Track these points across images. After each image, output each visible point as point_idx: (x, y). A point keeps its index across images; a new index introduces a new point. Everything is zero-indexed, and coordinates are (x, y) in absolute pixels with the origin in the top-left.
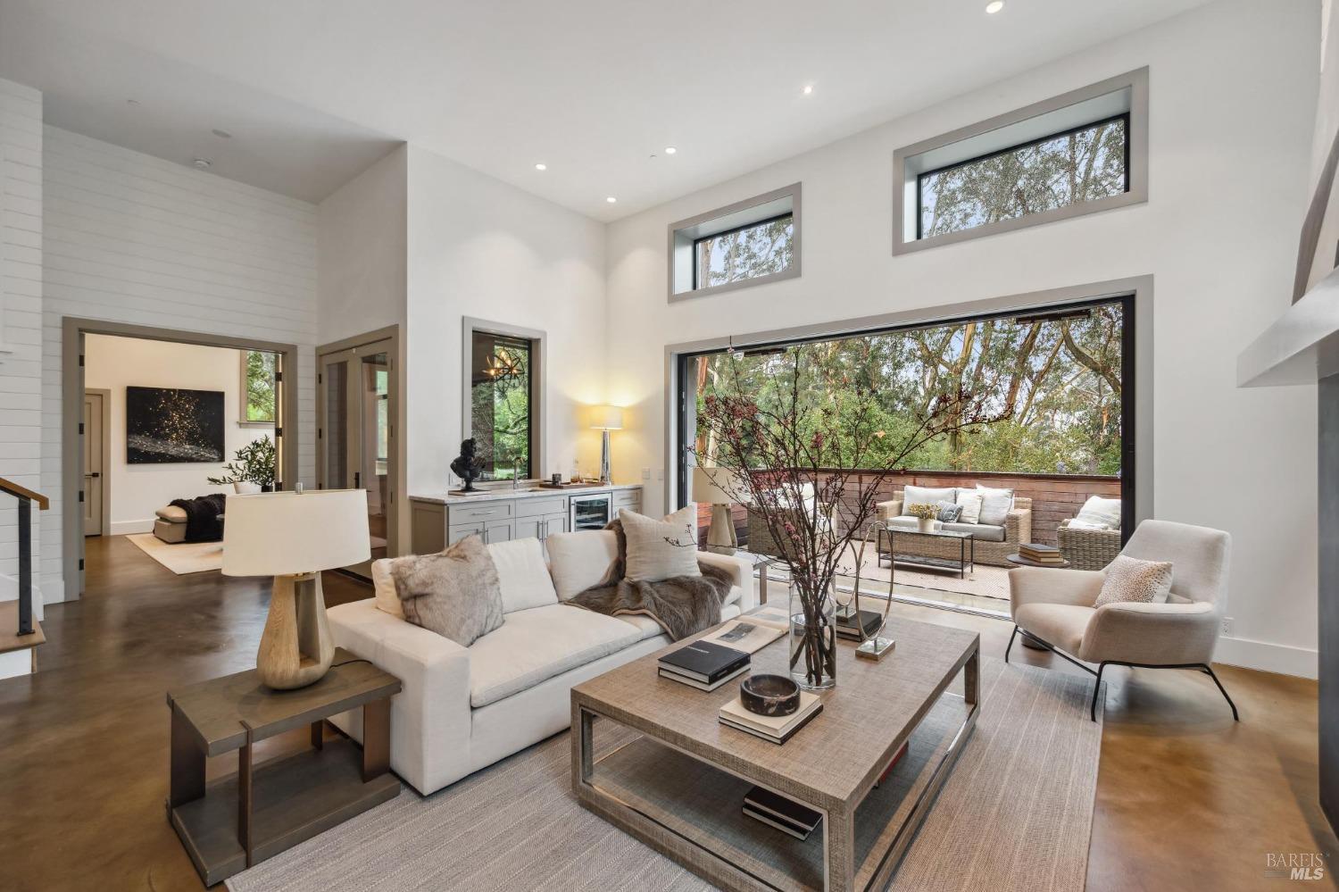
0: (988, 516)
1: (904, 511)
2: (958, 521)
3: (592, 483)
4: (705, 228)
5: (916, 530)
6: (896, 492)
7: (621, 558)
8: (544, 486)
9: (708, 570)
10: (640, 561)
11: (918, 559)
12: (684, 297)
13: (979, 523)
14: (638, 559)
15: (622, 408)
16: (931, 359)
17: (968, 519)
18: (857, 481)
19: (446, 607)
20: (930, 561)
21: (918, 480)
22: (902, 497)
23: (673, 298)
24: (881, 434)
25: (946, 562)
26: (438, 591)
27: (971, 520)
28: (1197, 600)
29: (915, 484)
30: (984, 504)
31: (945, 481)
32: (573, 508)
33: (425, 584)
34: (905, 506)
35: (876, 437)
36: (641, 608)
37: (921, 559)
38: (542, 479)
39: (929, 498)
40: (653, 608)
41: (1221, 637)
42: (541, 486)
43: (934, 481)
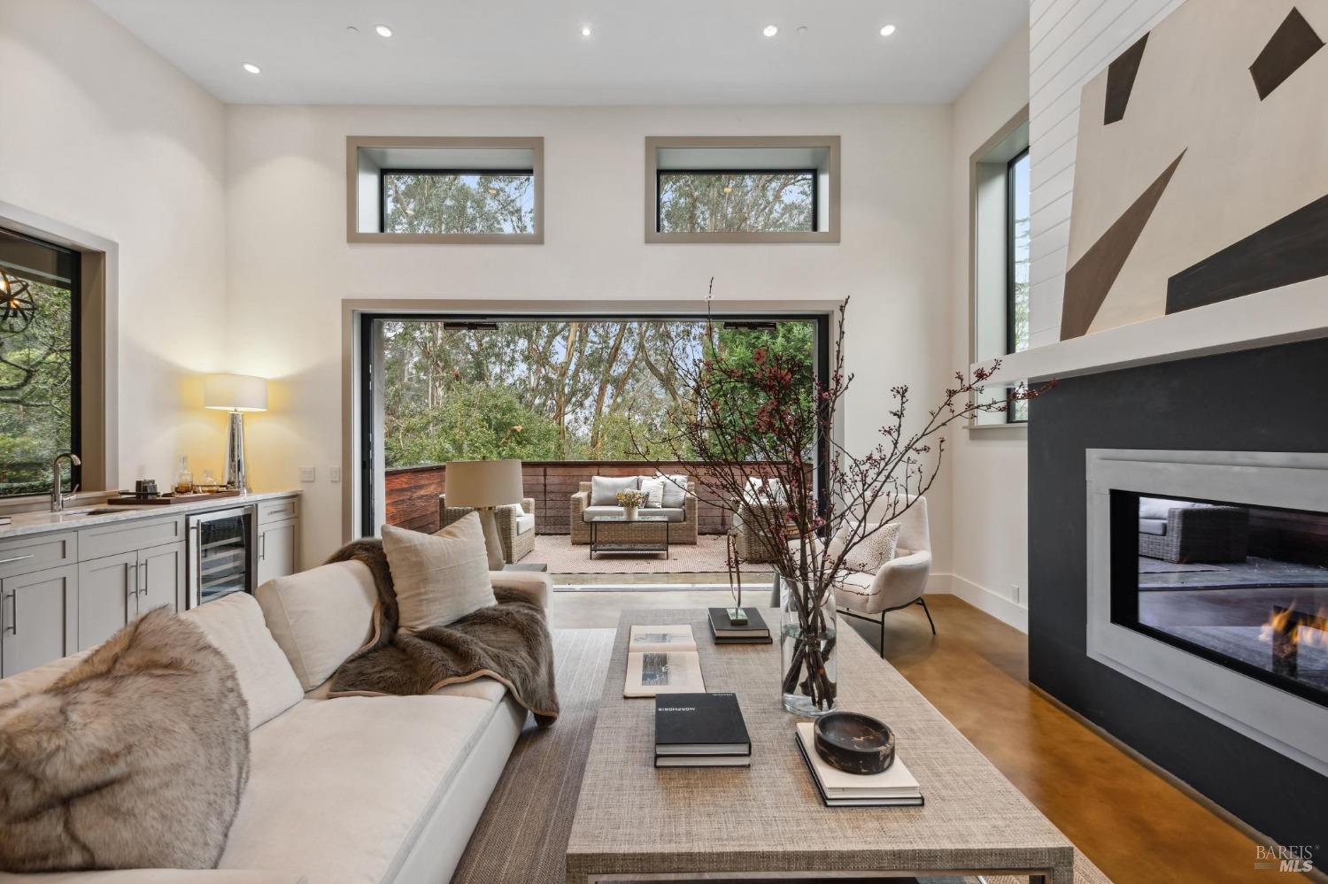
0: (671, 499)
1: (593, 501)
2: (645, 507)
3: (215, 493)
4: (397, 157)
5: (623, 518)
6: (582, 483)
7: (387, 599)
8: (118, 501)
9: (504, 594)
10: (426, 599)
11: (624, 547)
12: (367, 239)
13: (663, 507)
14: (424, 597)
15: (265, 380)
16: (539, 359)
17: (653, 504)
18: (542, 474)
19: (169, 794)
20: (636, 547)
21: (602, 470)
22: (589, 489)
23: (354, 237)
24: (519, 428)
25: (649, 546)
26: (146, 763)
27: (657, 504)
28: (917, 550)
29: (598, 475)
30: (666, 489)
31: (626, 470)
32: (193, 534)
33: (107, 758)
34: (593, 495)
35: (515, 430)
36: (476, 669)
37: (627, 546)
38: (110, 489)
39: (615, 487)
40: (493, 664)
41: (930, 574)
42: (111, 502)
43: (616, 471)
